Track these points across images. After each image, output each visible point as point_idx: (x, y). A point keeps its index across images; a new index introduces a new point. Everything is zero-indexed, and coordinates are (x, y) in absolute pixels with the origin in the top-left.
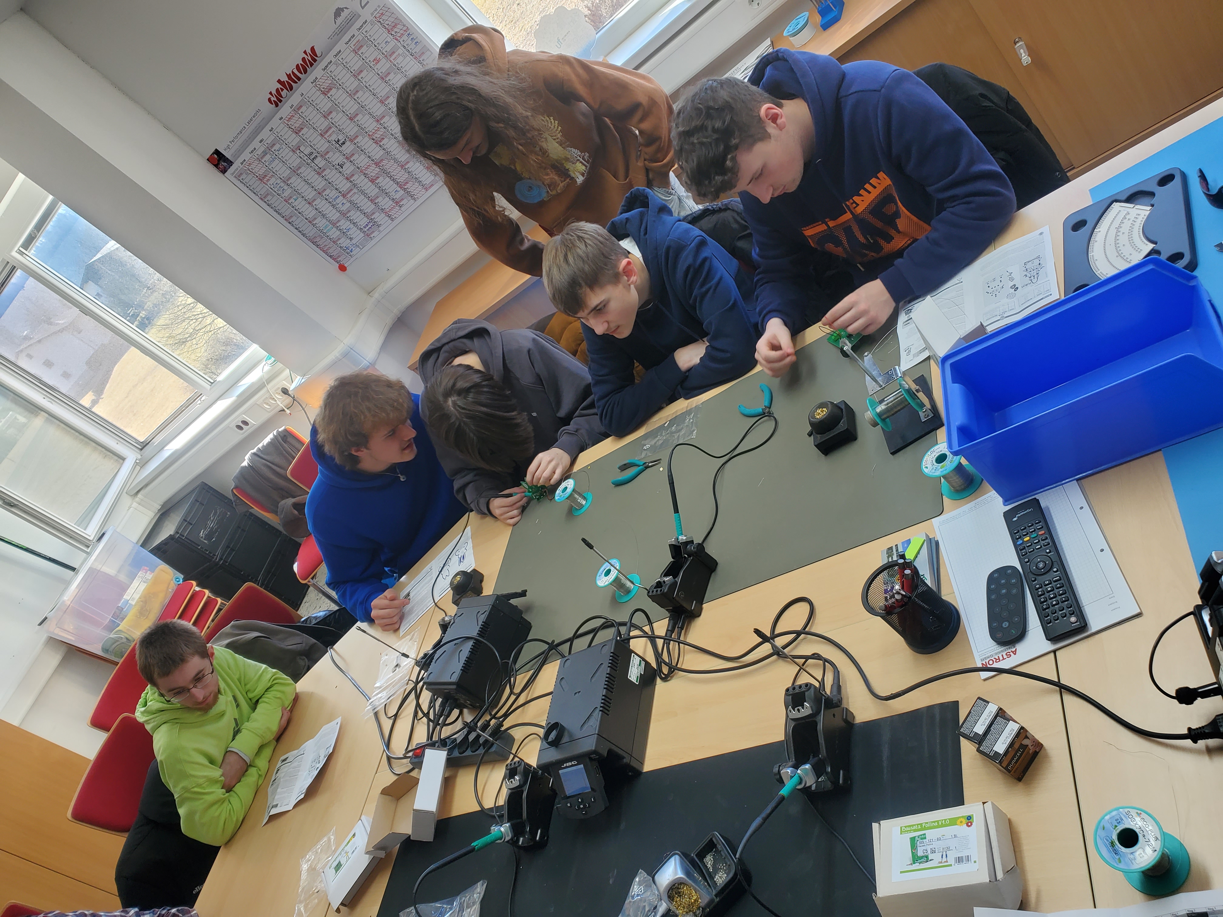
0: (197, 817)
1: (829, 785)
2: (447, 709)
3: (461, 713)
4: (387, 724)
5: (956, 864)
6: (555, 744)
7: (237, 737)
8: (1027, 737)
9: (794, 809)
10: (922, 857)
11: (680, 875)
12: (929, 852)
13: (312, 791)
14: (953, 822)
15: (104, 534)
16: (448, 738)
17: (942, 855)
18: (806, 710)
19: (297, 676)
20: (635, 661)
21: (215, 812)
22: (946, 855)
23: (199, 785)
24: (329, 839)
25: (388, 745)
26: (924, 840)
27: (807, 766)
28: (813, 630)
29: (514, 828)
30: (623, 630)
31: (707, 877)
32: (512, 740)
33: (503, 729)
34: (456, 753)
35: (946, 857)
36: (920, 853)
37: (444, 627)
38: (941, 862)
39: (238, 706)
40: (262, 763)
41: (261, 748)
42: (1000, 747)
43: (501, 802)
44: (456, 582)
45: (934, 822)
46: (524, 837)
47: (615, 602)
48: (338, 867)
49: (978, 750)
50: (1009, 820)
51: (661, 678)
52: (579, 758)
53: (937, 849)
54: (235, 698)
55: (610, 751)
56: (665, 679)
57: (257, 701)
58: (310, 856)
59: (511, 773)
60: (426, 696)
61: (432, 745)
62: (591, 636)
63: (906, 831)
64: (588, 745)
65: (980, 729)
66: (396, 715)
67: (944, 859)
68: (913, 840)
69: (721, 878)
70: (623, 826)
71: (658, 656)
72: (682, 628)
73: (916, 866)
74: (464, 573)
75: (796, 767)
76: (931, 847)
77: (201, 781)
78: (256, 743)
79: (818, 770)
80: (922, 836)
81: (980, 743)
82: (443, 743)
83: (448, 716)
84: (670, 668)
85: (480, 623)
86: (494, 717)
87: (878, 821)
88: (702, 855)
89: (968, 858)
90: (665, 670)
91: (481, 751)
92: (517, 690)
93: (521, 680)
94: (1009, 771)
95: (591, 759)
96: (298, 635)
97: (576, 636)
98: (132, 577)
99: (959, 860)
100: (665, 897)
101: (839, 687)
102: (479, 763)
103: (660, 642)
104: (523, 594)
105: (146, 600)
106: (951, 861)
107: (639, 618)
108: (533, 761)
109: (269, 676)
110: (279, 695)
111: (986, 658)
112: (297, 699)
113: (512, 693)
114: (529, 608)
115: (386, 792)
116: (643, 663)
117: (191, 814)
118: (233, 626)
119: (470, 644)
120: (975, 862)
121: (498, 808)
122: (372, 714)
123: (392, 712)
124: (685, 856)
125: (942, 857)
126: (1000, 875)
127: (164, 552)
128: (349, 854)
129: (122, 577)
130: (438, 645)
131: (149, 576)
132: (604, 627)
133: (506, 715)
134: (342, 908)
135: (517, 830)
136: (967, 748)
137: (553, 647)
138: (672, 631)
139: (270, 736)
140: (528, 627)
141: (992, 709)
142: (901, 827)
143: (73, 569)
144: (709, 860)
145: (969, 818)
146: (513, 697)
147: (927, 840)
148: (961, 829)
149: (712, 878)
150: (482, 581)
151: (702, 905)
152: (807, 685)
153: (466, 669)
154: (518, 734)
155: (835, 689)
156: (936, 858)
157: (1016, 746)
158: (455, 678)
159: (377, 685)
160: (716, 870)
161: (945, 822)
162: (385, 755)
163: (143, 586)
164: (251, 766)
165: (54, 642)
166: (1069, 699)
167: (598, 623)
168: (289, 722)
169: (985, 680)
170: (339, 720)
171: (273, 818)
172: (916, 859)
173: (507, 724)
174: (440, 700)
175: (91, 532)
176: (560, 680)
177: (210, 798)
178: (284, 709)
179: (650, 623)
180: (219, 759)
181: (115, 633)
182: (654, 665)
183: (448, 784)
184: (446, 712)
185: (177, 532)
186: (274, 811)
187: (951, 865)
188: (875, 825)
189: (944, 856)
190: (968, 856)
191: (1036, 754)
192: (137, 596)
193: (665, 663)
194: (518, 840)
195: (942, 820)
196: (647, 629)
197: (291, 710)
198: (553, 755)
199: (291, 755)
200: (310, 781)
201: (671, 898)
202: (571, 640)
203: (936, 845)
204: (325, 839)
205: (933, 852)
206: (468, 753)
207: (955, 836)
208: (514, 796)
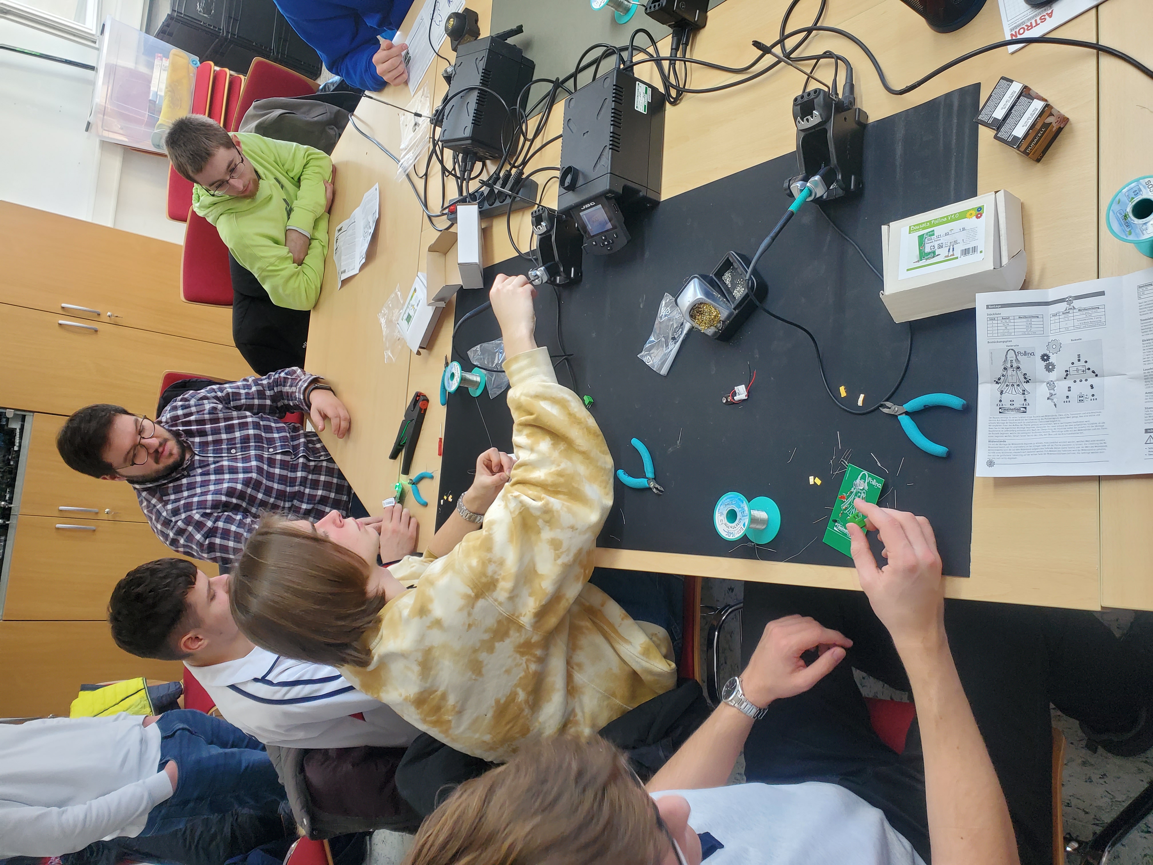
0: (281, 290)
1: (841, 193)
2: (469, 164)
3: (484, 165)
4: (420, 184)
5: (962, 256)
6: (572, 188)
7: (291, 216)
8: (1051, 114)
9: (807, 219)
10: (929, 253)
11: (700, 296)
12: (936, 247)
13: (371, 255)
14: (962, 215)
15: (104, 25)
16: (477, 191)
17: (949, 249)
18: (816, 118)
19: (329, 149)
20: (640, 89)
21: (293, 284)
22: (953, 249)
23: (272, 264)
24: (397, 295)
25: (426, 205)
26: (932, 237)
27: (817, 178)
28: (826, 24)
29: (548, 270)
30: (625, 55)
31: (725, 293)
32: (536, 185)
33: (524, 176)
34: (486, 206)
35: (953, 250)
36: (928, 249)
37: (448, 79)
38: (948, 256)
39: (282, 187)
40: (321, 234)
41: (316, 222)
42: (1020, 131)
43: (534, 247)
44: (450, 27)
45: (943, 218)
46: (560, 275)
47: (615, 24)
48: (409, 318)
49: (996, 137)
50: (1022, 204)
51: (671, 103)
52: (596, 199)
53: (944, 244)
54: (277, 179)
55: (625, 188)
56: (675, 102)
57: (299, 179)
58: (385, 310)
59: (537, 220)
60: (448, 153)
61: (463, 201)
62: (594, 67)
63: (916, 230)
64: (603, 185)
65: (999, 114)
66: (426, 174)
67: (951, 253)
68: (921, 238)
69: (739, 292)
70: (647, 254)
71: (665, 79)
72: (687, 44)
73: (923, 262)
74: (456, 15)
75: (806, 179)
76: (939, 242)
77: (272, 260)
78: (310, 219)
79: (827, 180)
80: (931, 233)
81: (998, 129)
82: (472, 197)
83: (471, 170)
84: (678, 91)
85: (481, 71)
86: (514, 166)
87: (887, 223)
88: (720, 274)
89: (974, 249)
90: (673, 93)
91: (508, 201)
92: (530, 136)
93: (532, 124)
94: (1027, 154)
95: (607, 198)
96: (321, 105)
97: (579, 70)
98: (151, 66)
99: (966, 252)
100: (688, 317)
101: (852, 87)
102: (509, 213)
103: (666, 64)
104: (519, 30)
105: (173, 87)
106: (957, 253)
107: (641, 40)
108: (554, 206)
109: (303, 153)
110: (317, 170)
111: (1016, 27)
112: (334, 170)
113: (526, 139)
114: (528, 44)
115: (431, 249)
116: (649, 90)
117: (275, 289)
118: (255, 108)
119: (475, 94)
120: (981, 252)
121: (533, 252)
122: (404, 176)
123: (422, 172)
124: (704, 277)
125: (949, 251)
126: (1005, 261)
127: (170, 34)
128: (415, 306)
129: (143, 69)
130: (446, 101)
131: (166, 63)
132: (606, 55)
133: (524, 163)
134: (420, 350)
135: (552, 272)
136: (985, 134)
137: (558, 84)
138: (677, 49)
139: (321, 210)
140: (530, 66)
141: (1016, 88)
142: (910, 227)
143: (92, 68)
144: (727, 278)
145: (980, 209)
146: (528, 144)
147: (935, 236)
148: (971, 222)
149: (730, 293)
150: (477, 21)
151: (722, 319)
152: (815, 91)
153: (476, 122)
154: (540, 179)
155: (848, 88)
156: (943, 253)
157: (1038, 127)
158: (468, 133)
159: (402, 146)
160: (734, 286)
161: (954, 216)
162: (425, 214)
163: (165, 75)
164: (312, 239)
165: (106, 145)
166: (1106, 61)
167: (598, 52)
168: (334, 193)
169: (1013, 53)
170: (377, 186)
171: (344, 282)
172: (923, 255)
173: (527, 171)
174: (461, 155)
175: (91, 26)
176: (568, 121)
177: (285, 273)
178: (325, 182)
179: (654, 43)
180: (281, 237)
181: (158, 128)
182: (662, 90)
183: (485, 234)
184: (468, 167)
185: (173, 10)
186: (344, 277)
187: (957, 258)
188: (884, 228)
189: (951, 250)
190: (975, 247)
191: (1060, 130)
192: (163, 86)
193: (673, 87)
194: (555, 279)
195: (952, 215)
196: (651, 50)
197: (333, 182)
198: (572, 199)
199: (344, 224)
200: (366, 246)
201: (692, 316)
202: (574, 76)
203: (943, 240)
204: (393, 295)
205: (940, 247)
206: (497, 204)
207: (964, 229)
208: (544, 240)
